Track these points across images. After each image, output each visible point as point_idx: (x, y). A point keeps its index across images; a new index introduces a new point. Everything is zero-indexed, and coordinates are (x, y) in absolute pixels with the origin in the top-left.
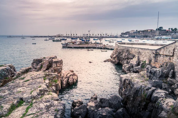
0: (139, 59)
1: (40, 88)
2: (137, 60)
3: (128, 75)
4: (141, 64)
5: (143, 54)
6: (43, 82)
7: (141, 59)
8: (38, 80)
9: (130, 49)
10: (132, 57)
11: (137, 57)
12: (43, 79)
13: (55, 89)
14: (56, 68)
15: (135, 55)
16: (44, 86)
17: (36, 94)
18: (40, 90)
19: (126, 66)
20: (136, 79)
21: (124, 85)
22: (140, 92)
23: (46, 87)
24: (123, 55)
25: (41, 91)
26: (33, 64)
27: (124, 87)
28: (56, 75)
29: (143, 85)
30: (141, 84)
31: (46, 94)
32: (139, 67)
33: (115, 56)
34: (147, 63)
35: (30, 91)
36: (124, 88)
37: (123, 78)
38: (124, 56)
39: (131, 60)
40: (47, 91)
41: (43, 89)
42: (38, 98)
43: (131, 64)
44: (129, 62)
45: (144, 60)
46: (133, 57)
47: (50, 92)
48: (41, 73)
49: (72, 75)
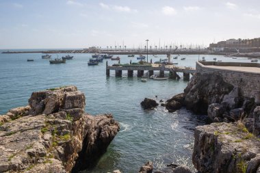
0: (240, 94)
1: (31, 150)
2: (237, 96)
3: (212, 126)
4: (245, 103)
5: (249, 83)
6: (40, 137)
7: (246, 94)
8: (31, 133)
9: (224, 74)
10: (227, 90)
11: (237, 90)
12: (40, 131)
13: (62, 152)
14: (72, 110)
15: (233, 87)
16: (39, 146)
17: (20, 162)
18: (29, 153)
19: (214, 108)
20: (226, 136)
21: (202, 146)
22: (232, 163)
23: (42, 147)
24: (210, 85)
25: (31, 154)
26: (30, 101)
27: (203, 151)
28: (67, 123)
29: (239, 149)
30: (236, 146)
31: (41, 161)
32: (241, 109)
33: (193, 87)
34: (256, 101)
35: (10, 155)
36: (203, 154)
37: (201, 132)
38: (211, 88)
39: (226, 96)
40: (43, 155)
41: (35, 150)
42: (23, 169)
43: (225, 103)
44: (222, 100)
45: (251, 97)
46: (230, 91)
47: (50, 156)
48: (40, 119)
49: (108, 123)
